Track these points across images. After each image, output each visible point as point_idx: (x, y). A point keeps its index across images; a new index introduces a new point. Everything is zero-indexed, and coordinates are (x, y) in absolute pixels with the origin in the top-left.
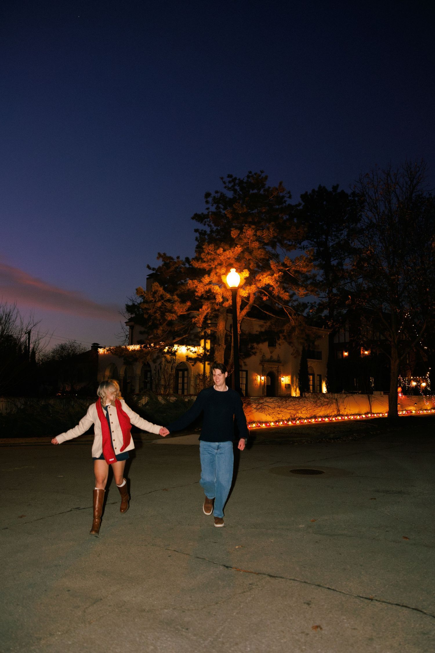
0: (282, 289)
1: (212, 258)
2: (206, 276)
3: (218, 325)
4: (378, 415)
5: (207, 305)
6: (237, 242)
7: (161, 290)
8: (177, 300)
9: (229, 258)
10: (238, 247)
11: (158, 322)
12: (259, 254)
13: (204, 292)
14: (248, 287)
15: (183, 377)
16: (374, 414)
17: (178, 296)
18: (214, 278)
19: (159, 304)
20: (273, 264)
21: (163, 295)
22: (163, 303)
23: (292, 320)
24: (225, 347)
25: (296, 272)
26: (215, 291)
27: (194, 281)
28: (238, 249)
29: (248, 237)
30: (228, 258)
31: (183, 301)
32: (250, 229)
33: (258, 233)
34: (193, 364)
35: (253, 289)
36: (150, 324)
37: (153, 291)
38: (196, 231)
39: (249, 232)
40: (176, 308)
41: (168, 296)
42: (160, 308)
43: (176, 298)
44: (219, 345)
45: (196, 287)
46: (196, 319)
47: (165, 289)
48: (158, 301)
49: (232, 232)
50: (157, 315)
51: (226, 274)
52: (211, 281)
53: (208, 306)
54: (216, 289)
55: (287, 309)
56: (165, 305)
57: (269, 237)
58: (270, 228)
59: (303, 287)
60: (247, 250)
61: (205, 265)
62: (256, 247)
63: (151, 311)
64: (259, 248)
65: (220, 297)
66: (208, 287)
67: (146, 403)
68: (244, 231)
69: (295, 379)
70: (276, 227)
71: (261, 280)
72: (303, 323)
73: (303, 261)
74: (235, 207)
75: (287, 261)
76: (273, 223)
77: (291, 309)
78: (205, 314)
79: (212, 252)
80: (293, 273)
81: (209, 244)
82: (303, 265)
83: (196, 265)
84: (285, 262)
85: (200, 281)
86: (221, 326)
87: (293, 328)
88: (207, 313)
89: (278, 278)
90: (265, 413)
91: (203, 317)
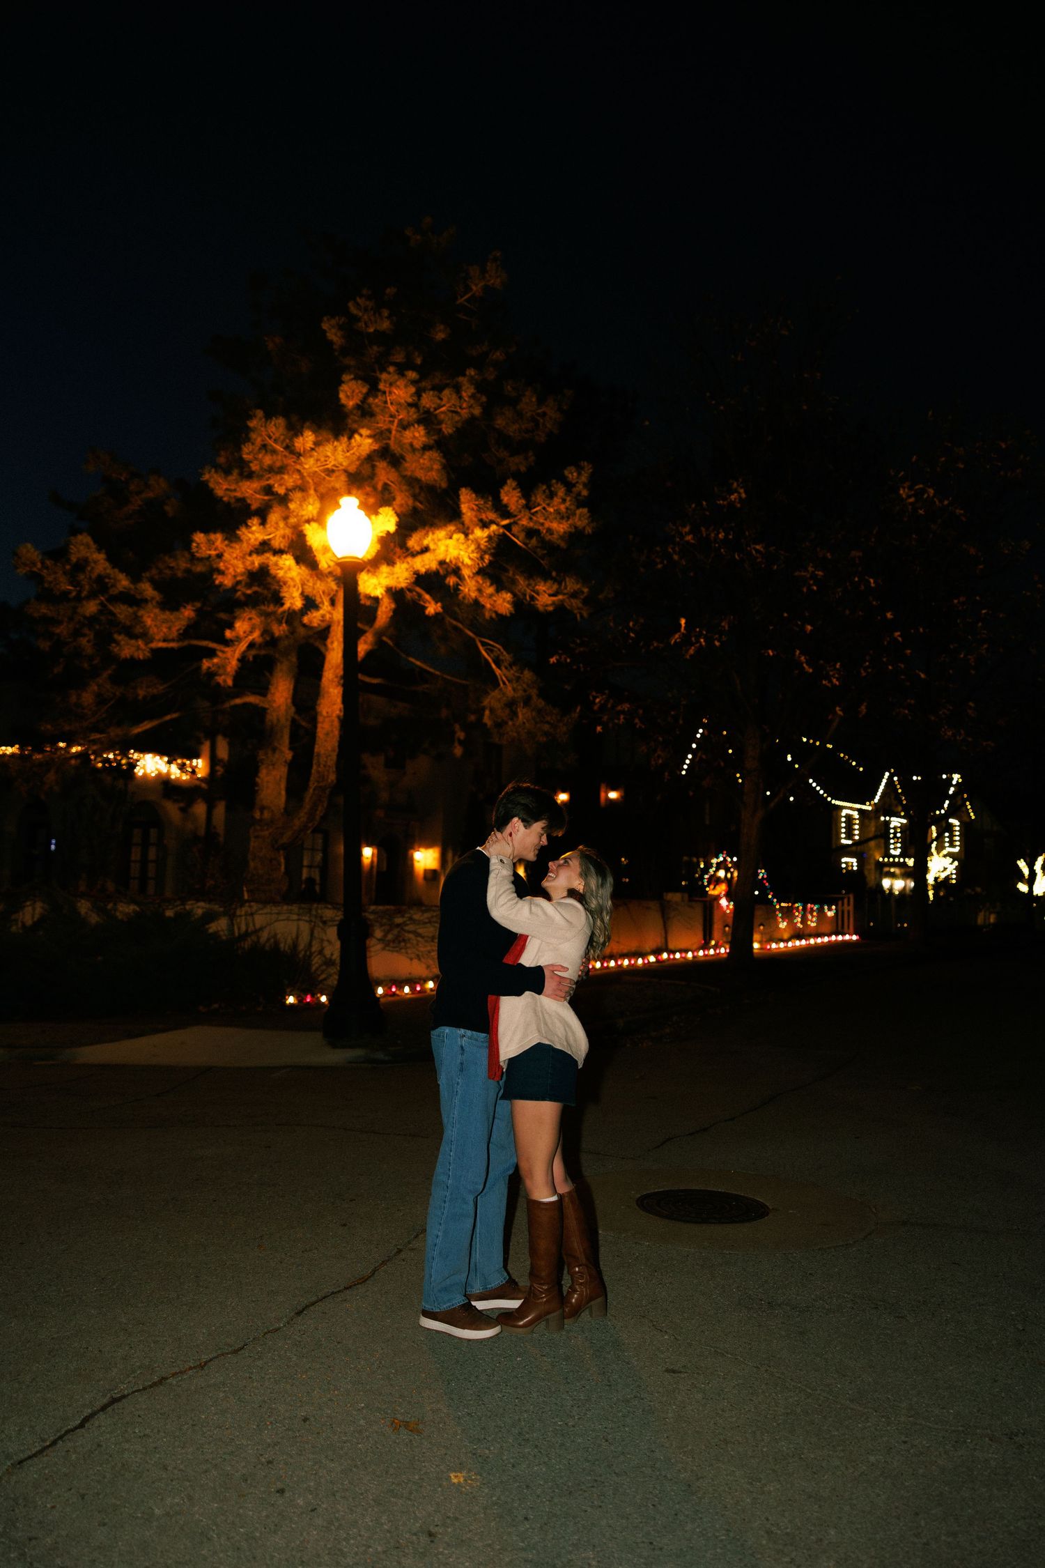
0: (488, 584)
1: (278, 464)
2: (254, 523)
3: (272, 689)
5: (250, 619)
6: (355, 426)
7: (100, 562)
8: (153, 598)
9: (330, 472)
10: (361, 435)
11: (86, 665)
12: (428, 467)
13: (242, 575)
14: (384, 569)
15: (145, 844)
16: (673, 952)
17: (157, 585)
18: (276, 530)
19: (91, 608)
20: (468, 503)
21: (108, 576)
22: (102, 604)
23: (504, 683)
24: (289, 755)
25: (530, 533)
26: (281, 573)
27: (212, 536)
28: (364, 443)
29: (392, 409)
30: (328, 469)
31: (170, 603)
32: (401, 383)
33: (428, 400)
34: (182, 805)
35: (400, 574)
36: (58, 670)
37: (74, 559)
39: (399, 392)
40: (149, 622)
41: (124, 582)
42: (92, 620)
43: (148, 590)
44: (274, 750)
45: (220, 556)
46: (215, 660)
47: (113, 560)
48: (88, 598)
49: (344, 387)
50: (83, 641)
51: (319, 519)
52: (269, 540)
53: (253, 621)
54: (287, 567)
55: (489, 649)
56: (113, 614)
57: (457, 418)
58: (464, 388)
59: (549, 583)
60: (387, 454)
61: (249, 490)
62: (418, 445)
63: (62, 630)
64: (426, 448)
65: (296, 594)
66: (257, 561)
67: (35, 919)
68: (381, 386)
69: (450, 855)
70: (481, 387)
71: (426, 550)
72: (534, 692)
73: (556, 500)
74: (354, 310)
75: (511, 496)
76: (471, 372)
77: (499, 650)
78: (243, 646)
79: (279, 448)
80: (522, 536)
81: (268, 416)
82: (558, 512)
83: (222, 486)
84: (505, 499)
85: (232, 536)
86: (281, 693)
87: (511, 705)
88: (251, 645)
89: (483, 543)
90: (407, 953)
91: (237, 655)
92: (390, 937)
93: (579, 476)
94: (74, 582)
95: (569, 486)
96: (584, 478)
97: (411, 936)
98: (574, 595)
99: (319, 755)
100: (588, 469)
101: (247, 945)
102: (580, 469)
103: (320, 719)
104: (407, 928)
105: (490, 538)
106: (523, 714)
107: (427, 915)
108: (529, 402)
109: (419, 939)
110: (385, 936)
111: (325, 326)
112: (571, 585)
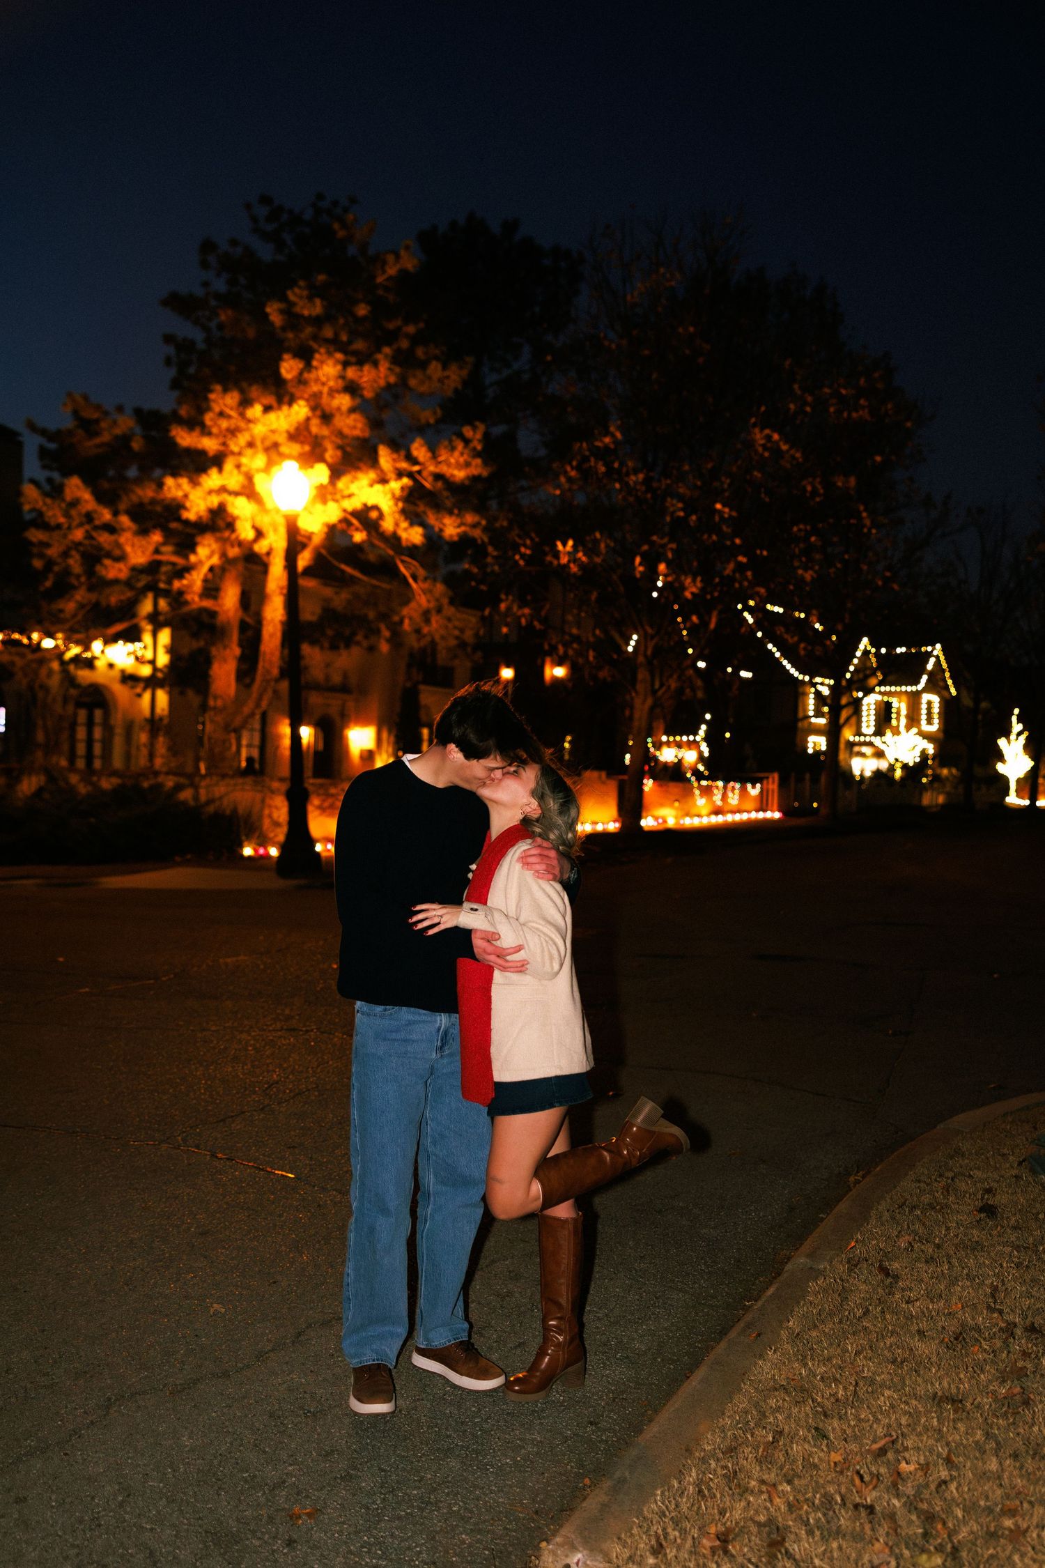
0: (405, 520)
1: (232, 427)
2: (214, 472)
3: (222, 594)
5: (209, 545)
6: (293, 396)
7: (88, 500)
8: (129, 529)
9: (273, 432)
10: (298, 405)
11: (72, 581)
12: (353, 425)
13: (204, 511)
14: (321, 509)
17: (130, 515)
18: (229, 477)
19: (79, 535)
20: (385, 459)
21: (95, 511)
22: (87, 531)
23: (420, 595)
24: (237, 651)
25: (438, 477)
26: (234, 511)
27: (181, 481)
28: (300, 410)
29: (324, 379)
30: (272, 430)
31: (141, 531)
32: (330, 362)
33: (350, 373)
35: (332, 512)
36: (48, 584)
37: (68, 498)
38: (168, 339)
39: (328, 370)
40: (126, 547)
41: (106, 515)
42: (79, 544)
43: (125, 520)
44: (225, 647)
45: (186, 496)
46: (184, 581)
47: (98, 497)
48: (76, 528)
49: (284, 364)
50: (71, 561)
51: (266, 471)
52: (225, 484)
53: (213, 547)
54: (241, 506)
55: (406, 565)
56: (96, 539)
57: (376, 385)
58: (381, 363)
59: (454, 518)
61: (209, 444)
62: (344, 408)
63: (52, 552)
64: (352, 410)
65: (248, 527)
66: (216, 500)
68: (315, 363)
69: (385, 735)
70: (395, 360)
71: (350, 494)
72: (445, 601)
73: (456, 454)
74: (292, 297)
75: (419, 450)
76: (387, 350)
77: (414, 566)
78: (205, 569)
79: (233, 413)
80: (430, 479)
81: (226, 390)
82: (457, 462)
83: (185, 439)
84: (415, 453)
85: (195, 483)
86: (230, 597)
87: (426, 616)
88: (211, 569)
89: (398, 493)
91: (202, 576)
92: (326, 804)
93: (475, 434)
94: (67, 515)
95: (467, 442)
96: (479, 436)
98: (474, 526)
99: (264, 653)
100: (481, 428)
102: (474, 428)
103: (265, 623)
105: (402, 488)
106: (435, 620)
108: (435, 368)
110: (323, 803)
111: (268, 310)
112: (470, 518)
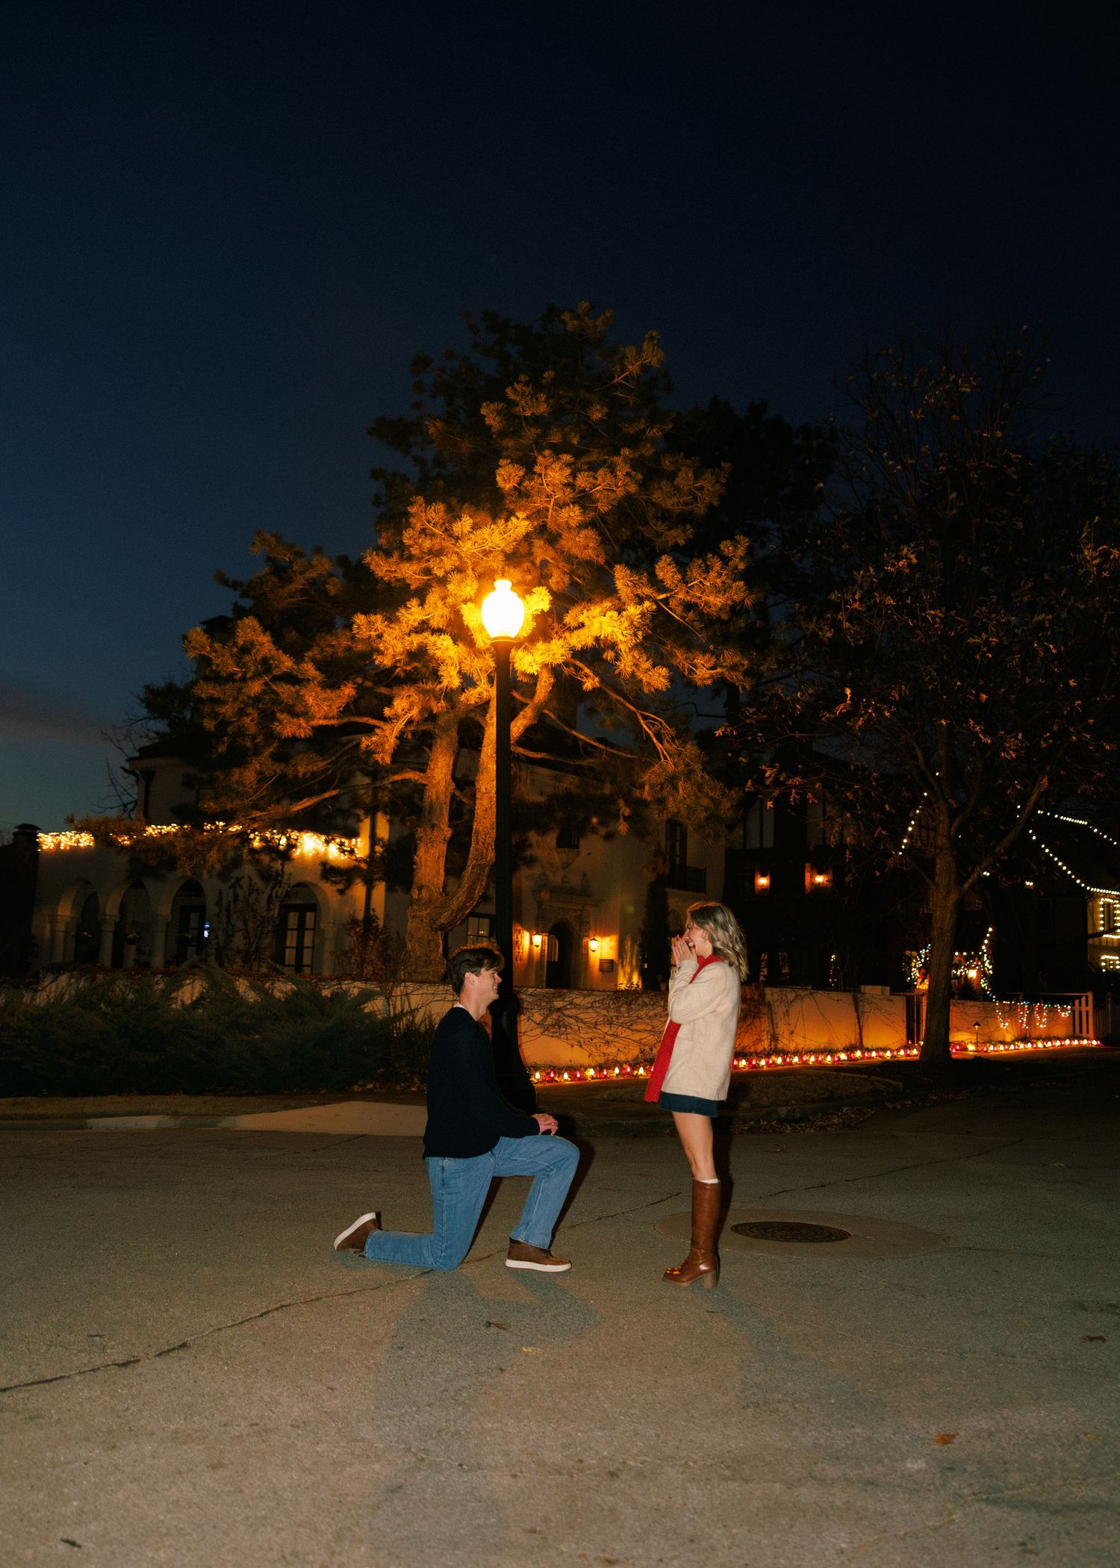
0: (645, 659)
1: (437, 547)
2: (413, 604)
3: (432, 764)
4: (881, 1054)
5: (409, 696)
6: (512, 506)
7: (265, 643)
8: (314, 678)
9: (486, 553)
10: (518, 518)
11: (249, 744)
12: (584, 545)
13: (401, 655)
14: (541, 646)
15: (301, 929)
16: (869, 1050)
17: (319, 665)
18: (435, 610)
19: (256, 688)
20: (622, 578)
21: (272, 658)
22: (266, 684)
23: (666, 758)
24: (448, 833)
25: (689, 607)
26: (438, 653)
27: (373, 618)
28: (520, 525)
29: (549, 490)
30: (485, 551)
31: (332, 683)
32: (556, 466)
33: (582, 481)
34: (341, 886)
35: (556, 651)
36: (222, 748)
37: (240, 642)
38: (377, 474)
39: (554, 474)
40: (311, 701)
41: (287, 663)
42: (257, 699)
43: (310, 669)
44: (433, 826)
45: (380, 636)
46: (374, 739)
47: (278, 641)
48: (252, 678)
49: (501, 471)
50: (247, 720)
51: (475, 599)
52: (428, 619)
53: (412, 699)
54: (444, 647)
55: (651, 723)
56: (275, 693)
57: (613, 496)
58: (618, 468)
59: (708, 655)
60: (546, 533)
61: (409, 572)
62: (573, 523)
63: (228, 710)
64: (582, 526)
65: (454, 673)
66: (416, 640)
67: (194, 998)
68: (537, 469)
69: (628, 944)
70: (636, 464)
71: (582, 625)
72: (697, 767)
73: (713, 574)
74: (511, 395)
75: (666, 570)
76: (626, 451)
77: (661, 723)
78: (400, 724)
79: (437, 531)
80: (679, 610)
81: (429, 502)
82: (714, 585)
83: (382, 568)
84: (660, 575)
85: (391, 619)
86: (440, 770)
87: (672, 780)
88: (410, 722)
89: (637, 620)
90: (567, 1039)
91: (395, 733)
92: (549, 1021)
93: (736, 550)
94: (239, 663)
95: (725, 560)
96: (741, 552)
97: (572, 1021)
98: (733, 668)
99: (477, 832)
100: (744, 542)
101: (402, 1024)
102: (736, 543)
103: (478, 795)
104: (567, 1012)
105: (643, 614)
106: (683, 788)
107: (589, 999)
108: (685, 478)
109: (581, 1025)
110: (544, 1020)
111: (483, 412)
112: (730, 657)
